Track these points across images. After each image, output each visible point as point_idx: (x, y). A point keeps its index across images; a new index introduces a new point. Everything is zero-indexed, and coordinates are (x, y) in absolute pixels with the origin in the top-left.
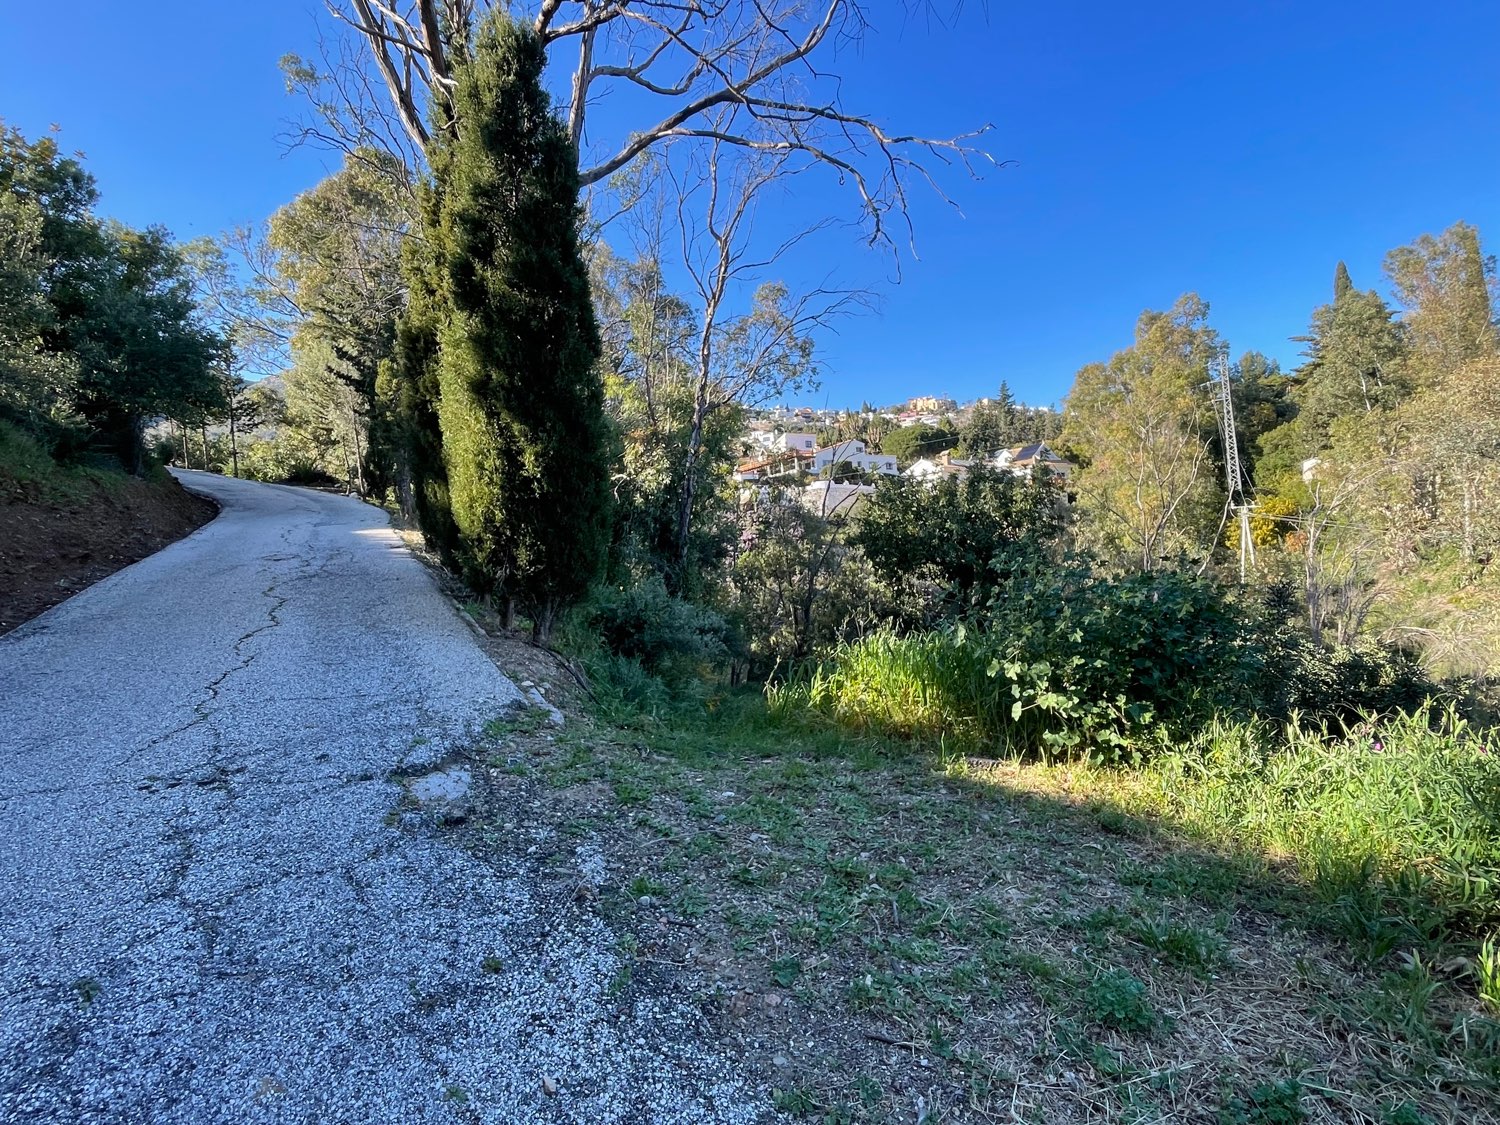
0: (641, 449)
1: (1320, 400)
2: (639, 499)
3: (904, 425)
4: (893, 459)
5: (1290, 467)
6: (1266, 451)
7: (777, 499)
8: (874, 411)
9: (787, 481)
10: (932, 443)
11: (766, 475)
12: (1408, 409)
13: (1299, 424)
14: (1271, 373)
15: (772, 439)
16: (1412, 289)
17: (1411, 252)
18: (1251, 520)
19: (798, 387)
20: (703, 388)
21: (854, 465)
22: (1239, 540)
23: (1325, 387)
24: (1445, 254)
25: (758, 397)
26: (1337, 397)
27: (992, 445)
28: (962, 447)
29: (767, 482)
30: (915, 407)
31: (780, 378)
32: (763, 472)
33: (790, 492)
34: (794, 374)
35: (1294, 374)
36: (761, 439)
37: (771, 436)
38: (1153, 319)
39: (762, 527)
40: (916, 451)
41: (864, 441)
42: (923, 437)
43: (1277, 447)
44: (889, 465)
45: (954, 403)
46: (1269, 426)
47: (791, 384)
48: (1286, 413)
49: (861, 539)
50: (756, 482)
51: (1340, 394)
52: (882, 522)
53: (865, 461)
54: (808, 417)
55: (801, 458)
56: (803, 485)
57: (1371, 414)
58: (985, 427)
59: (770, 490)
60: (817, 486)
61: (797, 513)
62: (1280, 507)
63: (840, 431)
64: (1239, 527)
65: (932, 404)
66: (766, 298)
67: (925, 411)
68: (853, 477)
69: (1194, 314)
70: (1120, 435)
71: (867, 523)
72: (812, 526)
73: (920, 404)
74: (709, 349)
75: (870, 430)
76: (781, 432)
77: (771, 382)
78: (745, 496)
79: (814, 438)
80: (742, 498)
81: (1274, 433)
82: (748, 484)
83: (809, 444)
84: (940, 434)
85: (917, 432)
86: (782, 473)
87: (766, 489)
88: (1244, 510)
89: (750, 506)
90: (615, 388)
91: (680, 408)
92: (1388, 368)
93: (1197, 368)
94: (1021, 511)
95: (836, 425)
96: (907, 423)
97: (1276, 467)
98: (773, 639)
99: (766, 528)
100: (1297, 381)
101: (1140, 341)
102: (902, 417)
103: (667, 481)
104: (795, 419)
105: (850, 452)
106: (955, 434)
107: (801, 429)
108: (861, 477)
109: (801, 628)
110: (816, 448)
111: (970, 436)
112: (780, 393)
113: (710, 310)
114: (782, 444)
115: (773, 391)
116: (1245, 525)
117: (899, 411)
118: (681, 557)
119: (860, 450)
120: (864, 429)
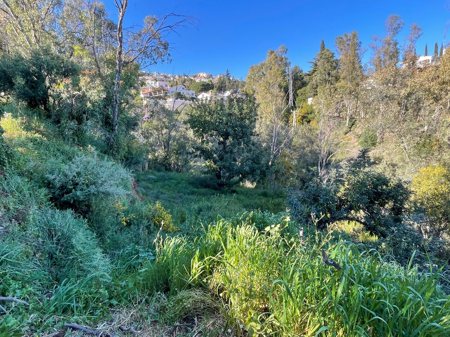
0: (89, 80)
1: (316, 81)
2: (89, 105)
3: (196, 81)
4: (194, 92)
5: (305, 100)
6: (299, 95)
7: (156, 104)
8: (187, 76)
9: (160, 98)
10: (206, 87)
11: (152, 95)
12: (338, 85)
13: (308, 87)
14: (301, 72)
15: (154, 83)
16: (341, 49)
17: (342, 38)
18: (296, 115)
19: (163, 61)
20: (120, 53)
21: (182, 93)
22: (292, 121)
23: (318, 77)
24: (350, 40)
25: (148, 64)
26: (321, 80)
27: (224, 89)
28: (215, 89)
29: (152, 98)
30: (200, 75)
31: (155, 57)
32: (151, 94)
33: (161, 102)
34: (161, 55)
35: (308, 73)
36: (150, 83)
37: (153, 82)
38: (272, 52)
39: (151, 113)
40: (201, 90)
41: (184, 85)
42: (203, 85)
43: (302, 94)
44: (193, 94)
45: (211, 75)
46: (300, 88)
47: (160, 60)
48: (304, 84)
49: (189, 121)
50: (149, 98)
51: (322, 79)
52: (197, 115)
53: (185, 92)
54: (165, 77)
55: (164, 90)
56: (165, 99)
57: (328, 86)
58: (222, 83)
59: (154, 101)
60: (170, 100)
61: (163, 109)
62: (304, 111)
63: (177, 82)
64: (293, 117)
65: (205, 75)
66: (149, 23)
67: (203, 77)
68: (181, 98)
69: (283, 52)
70: (263, 88)
71: (191, 116)
72: (169, 114)
73: (201, 75)
74: (122, 34)
75: (186, 82)
76: (157, 81)
77: (152, 58)
78: (145, 102)
79: (168, 83)
80: (144, 103)
81: (302, 90)
82: (146, 98)
83: (166, 86)
84: (208, 85)
85: (201, 84)
86: (158, 95)
87: (152, 101)
88: (294, 112)
89: (147, 106)
90: (78, 51)
91: (110, 63)
92: (333, 73)
93: (283, 69)
94: (246, 113)
95: (175, 80)
96: (198, 81)
97: (301, 100)
98: (156, 154)
99: (153, 114)
100: (309, 75)
101: (268, 59)
102: (196, 78)
103: (104, 96)
104: (161, 77)
105: (180, 89)
106: (213, 85)
107: (163, 81)
108: (184, 97)
109: (166, 150)
110: (169, 87)
111: (217, 86)
112: (156, 63)
113: (121, 14)
114: (157, 85)
115: (153, 62)
116: (294, 117)
117: (195, 77)
118: (115, 130)
119: (183, 88)
120: (184, 82)
